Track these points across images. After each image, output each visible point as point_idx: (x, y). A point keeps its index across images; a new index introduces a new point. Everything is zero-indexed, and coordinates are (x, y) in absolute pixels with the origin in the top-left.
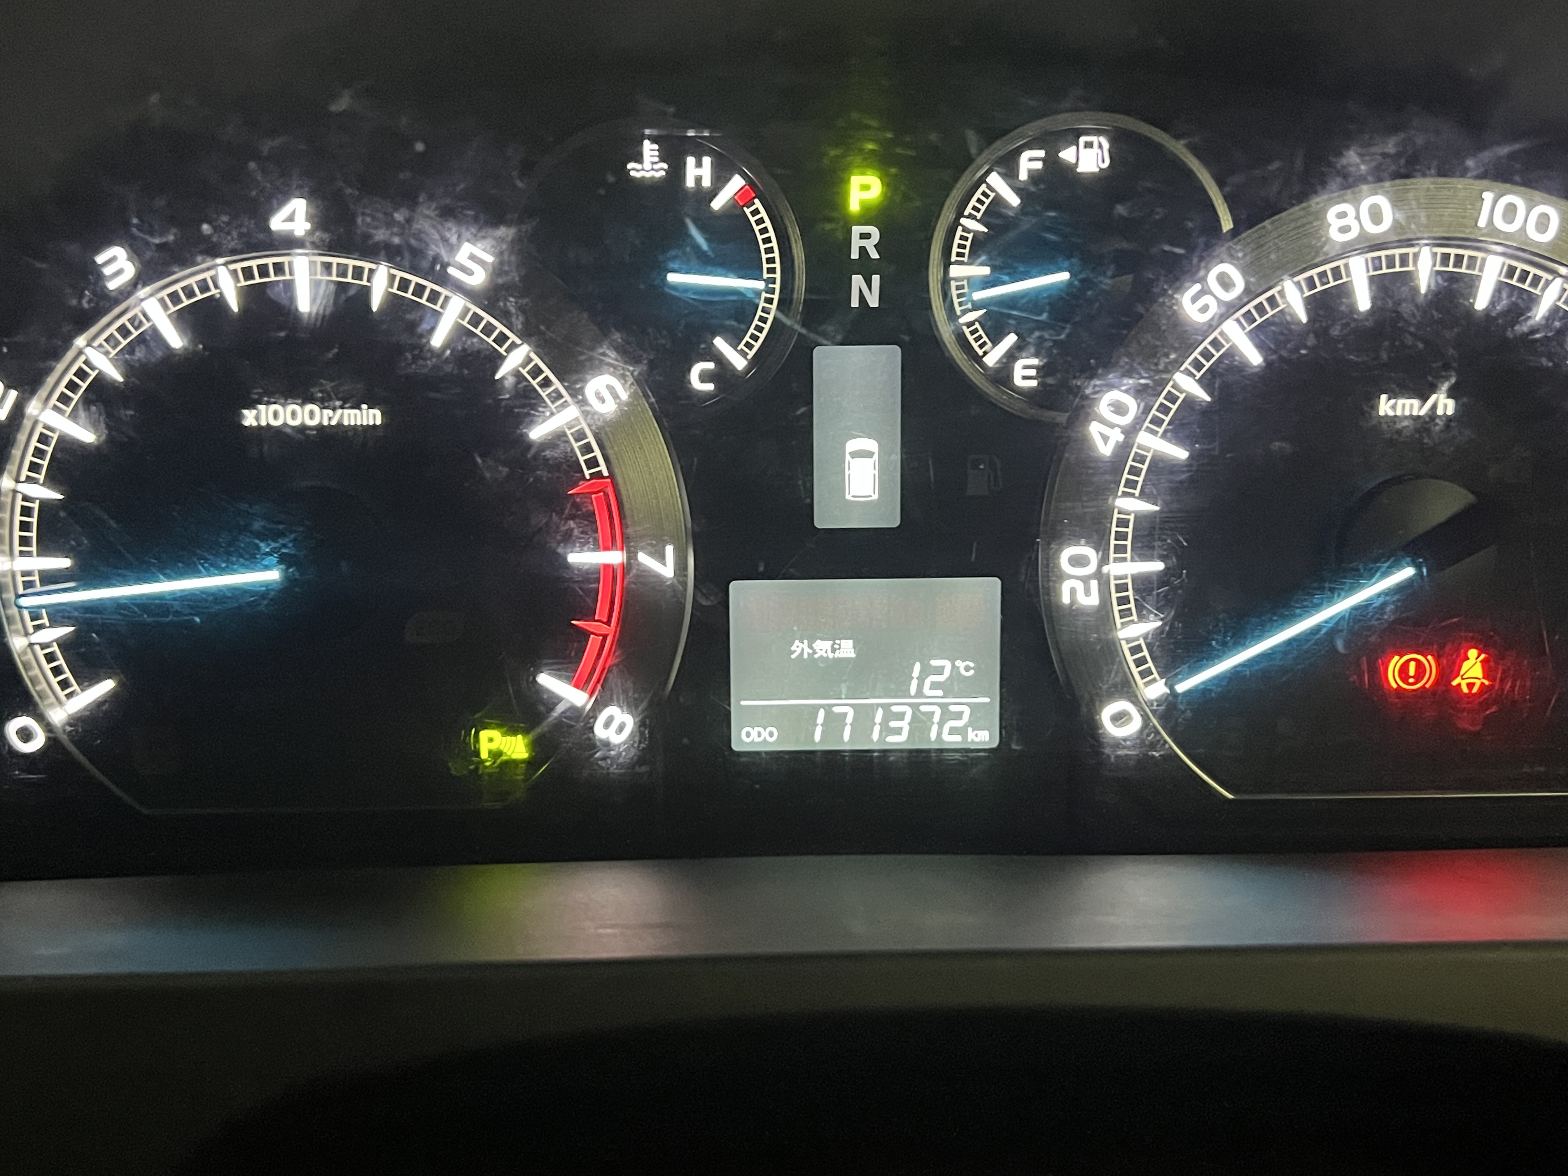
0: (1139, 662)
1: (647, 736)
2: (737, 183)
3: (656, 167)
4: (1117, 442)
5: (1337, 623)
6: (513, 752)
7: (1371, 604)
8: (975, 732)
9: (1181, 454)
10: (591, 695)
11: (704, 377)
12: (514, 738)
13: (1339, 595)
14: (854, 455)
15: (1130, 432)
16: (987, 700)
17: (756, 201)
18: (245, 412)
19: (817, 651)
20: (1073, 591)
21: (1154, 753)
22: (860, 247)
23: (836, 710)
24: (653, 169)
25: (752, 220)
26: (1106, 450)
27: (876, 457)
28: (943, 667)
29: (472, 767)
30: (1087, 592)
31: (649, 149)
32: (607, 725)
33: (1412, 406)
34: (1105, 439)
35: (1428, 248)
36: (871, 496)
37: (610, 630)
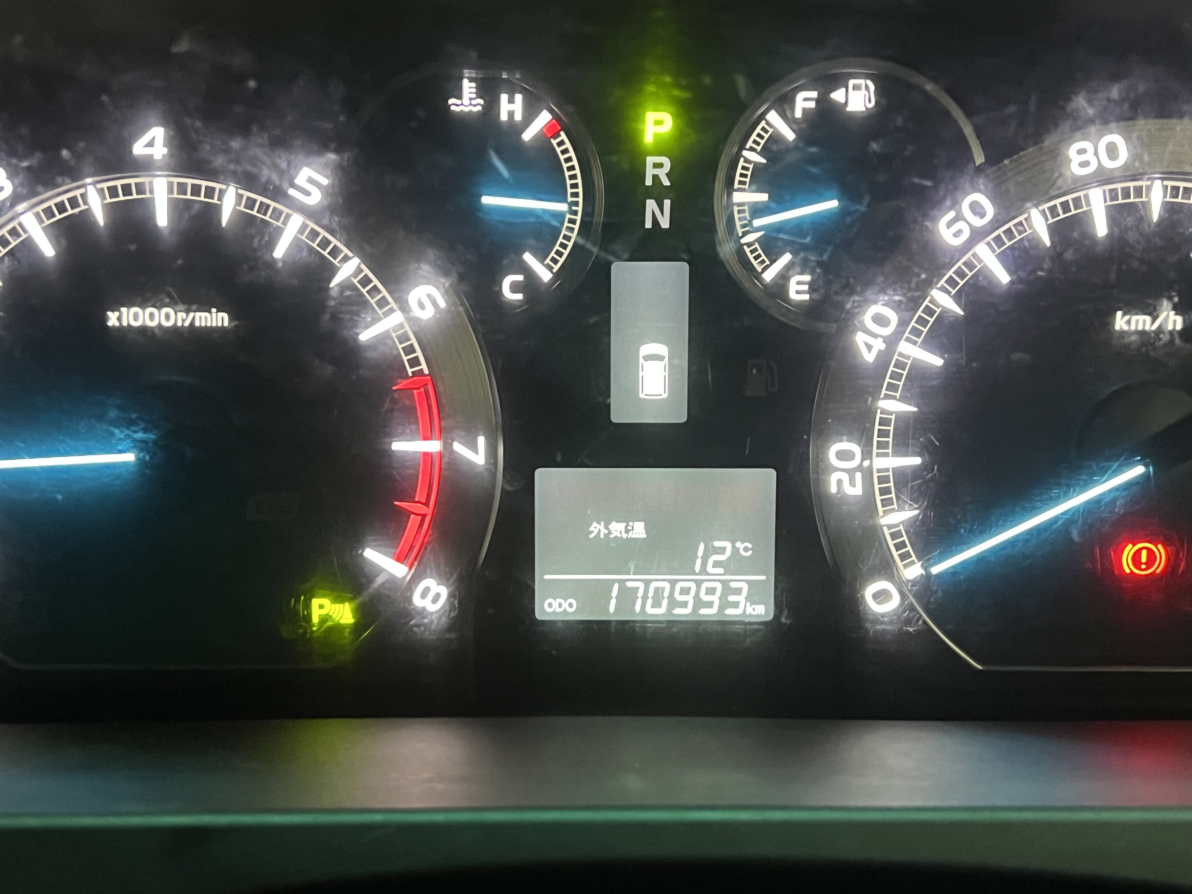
0: (898, 547)
1: (457, 606)
2: (544, 118)
3: (473, 102)
4: (880, 350)
5: (1074, 515)
6: (340, 618)
7: (1105, 498)
8: (753, 606)
9: (937, 361)
10: (410, 568)
11: (515, 288)
12: (342, 605)
13: (1074, 491)
14: (647, 358)
15: (892, 342)
16: (763, 578)
17: (562, 133)
18: (109, 314)
19: (612, 532)
20: (839, 482)
21: (909, 628)
22: (653, 175)
23: (629, 584)
24: (471, 104)
25: (559, 150)
26: (870, 357)
27: (666, 360)
28: (724, 549)
29: (301, 631)
30: (852, 483)
31: (468, 87)
32: (424, 595)
33: (1144, 322)
34: (869, 347)
35: (1159, 181)
36: (661, 395)
37: (429, 511)
